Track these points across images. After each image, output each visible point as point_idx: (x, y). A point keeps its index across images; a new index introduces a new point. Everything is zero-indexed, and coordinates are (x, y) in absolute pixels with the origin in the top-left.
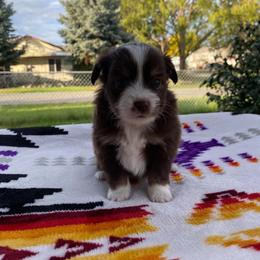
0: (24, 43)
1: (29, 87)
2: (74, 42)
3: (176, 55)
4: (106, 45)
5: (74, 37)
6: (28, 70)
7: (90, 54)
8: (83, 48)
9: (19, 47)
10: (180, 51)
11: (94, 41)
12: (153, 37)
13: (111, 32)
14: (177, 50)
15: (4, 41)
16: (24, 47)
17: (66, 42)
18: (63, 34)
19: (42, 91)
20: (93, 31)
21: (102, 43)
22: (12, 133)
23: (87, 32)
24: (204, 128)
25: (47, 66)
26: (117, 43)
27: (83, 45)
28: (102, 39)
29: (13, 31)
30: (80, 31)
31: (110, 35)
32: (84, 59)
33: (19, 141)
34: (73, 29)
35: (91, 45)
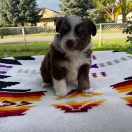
0: (42, 12)
1: (45, 33)
2: (65, 10)
4: (82, 11)
5: (65, 7)
9: (40, 14)
11: (75, 9)
12: (108, 4)
14: (121, 11)
15: (33, 11)
16: (42, 14)
17: (62, 10)
18: (61, 6)
21: (79, 10)
22: (14, 59)
23: (72, 4)
25: (53, 23)
26: (87, 9)
27: (70, 10)
28: (80, 7)
29: (37, 6)
30: (69, 4)
31: (84, 5)
34: (65, 3)
35: (74, 11)
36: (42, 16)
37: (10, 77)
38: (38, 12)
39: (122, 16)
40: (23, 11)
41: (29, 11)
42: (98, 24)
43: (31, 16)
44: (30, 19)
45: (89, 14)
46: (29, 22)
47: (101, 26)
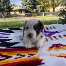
0: (13, 6)
1: (15, 17)
2: (25, 6)
3: (52, 8)
4: (33, 6)
5: (25, 4)
6: (14, 13)
7: (29, 9)
8: (27, 7)
9: (12, 7)
10: (53, 7)
11: (30, 5)
12: (46, 3)
13: (34, 3)
14: (52, 7)
15: (8, 6)
16: (13, 7)
17: (23, 6)
18: (22, 3)
19: (18, 18)
20: (30, 3)
21: (32, 6)
22: (9, 30)
23: (28, 3)
24: (55, 28)
25: (19, 12)
26: (36, 5)
27: (27, 6)
28: (32, 4)
29: (10, 3)
30: (27, 3)
32: (28, 10)
33: (11, 31)
34: (25, 2)
35: (30, 6)
36: (13, 9)
37: (12, 40)
38: (11, 7)
39: (52, 9)
40: (3, 6)
41: (6, 6)
42: (42, 13)
43: (7, 8)
44: (7, 10)
45: (37, 8)
46: (6, 11)
47: (44, 13)
